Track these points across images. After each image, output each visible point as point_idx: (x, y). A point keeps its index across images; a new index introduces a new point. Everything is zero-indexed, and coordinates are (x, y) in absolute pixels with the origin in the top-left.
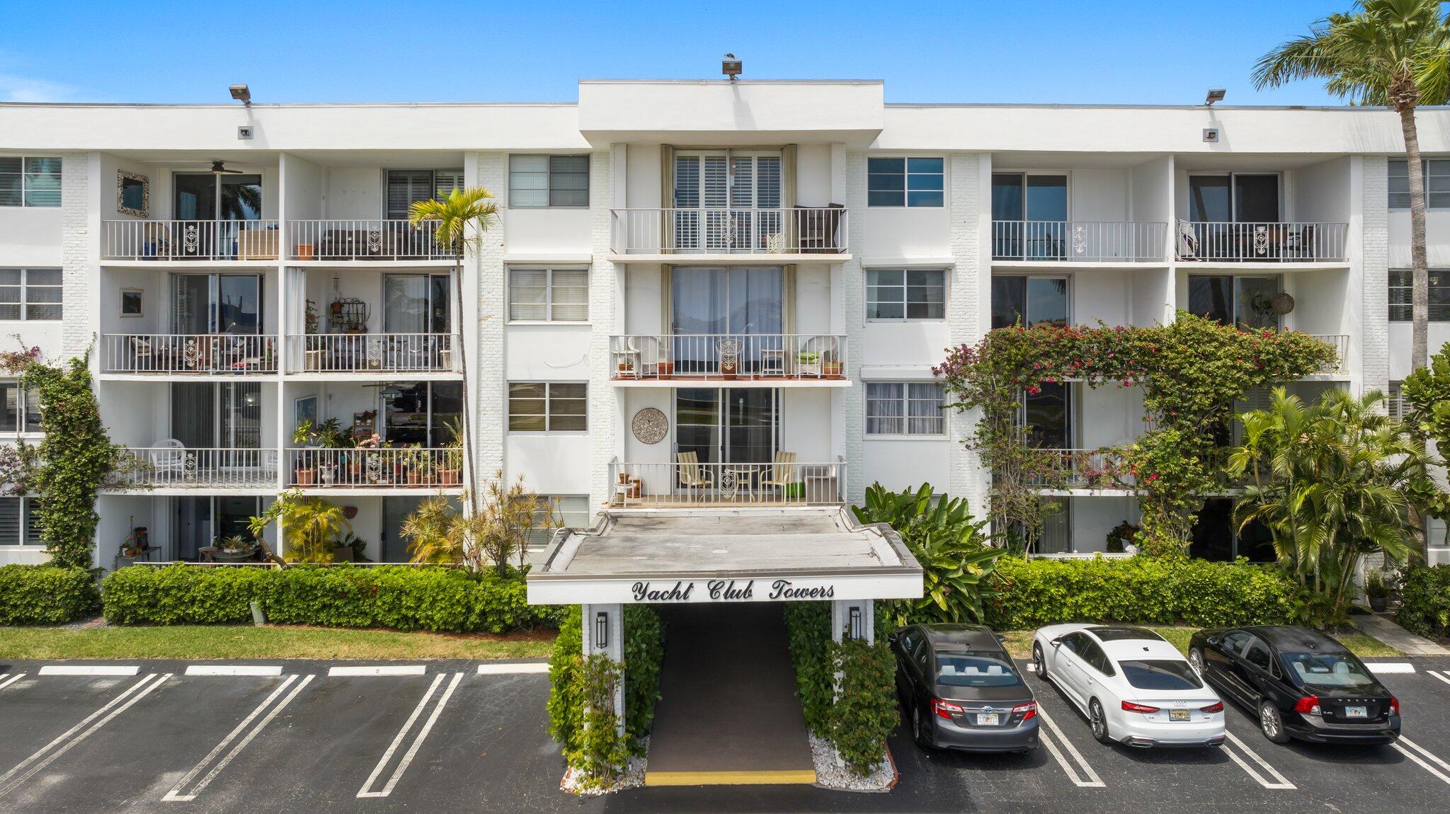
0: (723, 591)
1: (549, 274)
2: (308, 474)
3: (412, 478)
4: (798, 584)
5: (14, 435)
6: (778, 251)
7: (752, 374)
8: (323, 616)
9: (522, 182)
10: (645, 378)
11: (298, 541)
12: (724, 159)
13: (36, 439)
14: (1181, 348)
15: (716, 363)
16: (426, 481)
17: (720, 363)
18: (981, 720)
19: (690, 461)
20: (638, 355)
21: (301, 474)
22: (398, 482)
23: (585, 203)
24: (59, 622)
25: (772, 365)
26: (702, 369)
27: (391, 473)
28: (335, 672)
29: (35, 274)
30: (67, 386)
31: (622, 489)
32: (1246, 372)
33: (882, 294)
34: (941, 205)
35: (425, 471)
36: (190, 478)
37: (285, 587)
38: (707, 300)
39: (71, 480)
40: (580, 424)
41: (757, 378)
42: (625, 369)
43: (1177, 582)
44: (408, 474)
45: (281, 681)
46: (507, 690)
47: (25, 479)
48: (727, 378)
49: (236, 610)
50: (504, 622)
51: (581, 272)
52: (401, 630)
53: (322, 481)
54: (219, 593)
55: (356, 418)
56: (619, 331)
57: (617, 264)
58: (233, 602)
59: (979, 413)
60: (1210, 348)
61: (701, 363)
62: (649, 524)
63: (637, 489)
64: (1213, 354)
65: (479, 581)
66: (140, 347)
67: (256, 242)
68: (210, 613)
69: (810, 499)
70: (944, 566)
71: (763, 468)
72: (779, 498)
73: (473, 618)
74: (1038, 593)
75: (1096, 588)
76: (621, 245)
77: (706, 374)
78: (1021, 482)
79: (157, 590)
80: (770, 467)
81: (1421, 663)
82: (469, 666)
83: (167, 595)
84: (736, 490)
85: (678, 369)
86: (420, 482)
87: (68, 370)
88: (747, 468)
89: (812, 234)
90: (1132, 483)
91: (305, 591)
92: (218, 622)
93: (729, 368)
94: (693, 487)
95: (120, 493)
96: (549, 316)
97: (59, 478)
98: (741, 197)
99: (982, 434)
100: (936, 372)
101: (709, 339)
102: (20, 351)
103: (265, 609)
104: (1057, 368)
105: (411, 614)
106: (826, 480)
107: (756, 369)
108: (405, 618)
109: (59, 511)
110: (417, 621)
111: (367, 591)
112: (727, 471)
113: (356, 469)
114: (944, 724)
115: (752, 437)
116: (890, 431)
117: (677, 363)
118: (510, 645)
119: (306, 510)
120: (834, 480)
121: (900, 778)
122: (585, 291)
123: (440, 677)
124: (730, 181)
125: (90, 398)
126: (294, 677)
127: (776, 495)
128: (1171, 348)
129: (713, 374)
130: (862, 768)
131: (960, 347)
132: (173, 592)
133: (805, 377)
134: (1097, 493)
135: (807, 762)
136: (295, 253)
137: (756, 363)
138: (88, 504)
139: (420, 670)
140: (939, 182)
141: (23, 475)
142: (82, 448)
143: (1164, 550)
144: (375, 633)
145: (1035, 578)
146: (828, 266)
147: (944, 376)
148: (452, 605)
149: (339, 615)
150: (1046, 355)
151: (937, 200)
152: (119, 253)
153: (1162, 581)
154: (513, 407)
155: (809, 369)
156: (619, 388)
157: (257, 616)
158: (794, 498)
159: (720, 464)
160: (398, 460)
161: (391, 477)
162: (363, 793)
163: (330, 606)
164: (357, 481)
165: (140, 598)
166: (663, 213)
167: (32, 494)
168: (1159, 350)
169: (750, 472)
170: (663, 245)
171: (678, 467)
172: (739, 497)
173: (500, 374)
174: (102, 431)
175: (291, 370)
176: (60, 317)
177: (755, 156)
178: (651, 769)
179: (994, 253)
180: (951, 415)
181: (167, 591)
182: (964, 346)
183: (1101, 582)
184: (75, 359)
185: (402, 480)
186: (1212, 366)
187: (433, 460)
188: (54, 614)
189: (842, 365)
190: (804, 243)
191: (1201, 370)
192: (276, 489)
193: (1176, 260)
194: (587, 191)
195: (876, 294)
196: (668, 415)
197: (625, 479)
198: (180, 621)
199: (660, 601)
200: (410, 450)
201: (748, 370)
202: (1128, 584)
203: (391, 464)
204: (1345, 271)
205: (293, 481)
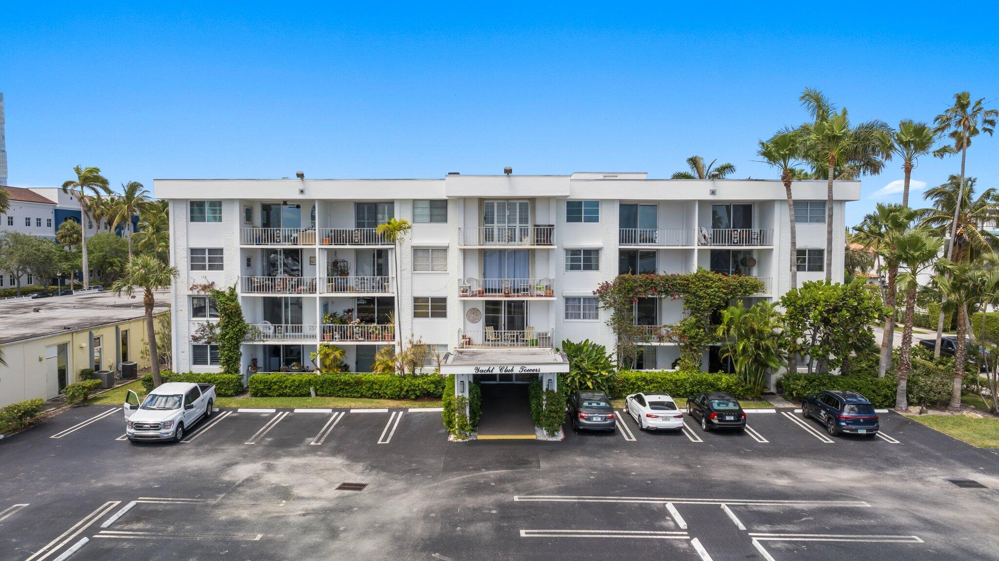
0: (504, 370)
1: (430, 251)
2: (330, 335)
3: (373, 337)
4: (528, 367)
5: (205, 319)
6: (527, 244)
7: (516, 294)
8: (340, 393)
9: (418, 211)
10: (472, 296)
11: (328, 362)
12: (505, 203)
13: (215, 321)
14: (697, 283)
15: (502, 290)
16: (379, 339)
17: (503, 290)
18: (594, 419)
19: (490, 330)
20: (470, 287)
21: (327, 336)
22: (368, 339)
23: (446, 221)
24: (231, 396)
25: (524, 290)
26: (496, 292)
27: (365, 335)
28: (352, 411)
29: (212, 251)
30: (228, 299)
31: (463, 341)
32: (725, 294)
33: (572, 260)
34: (598, 222)
35: (379, 334)
36: (280, 337)
37: (325, 381)
38: (498, 265)
39: (232, 338)
40: (444, 315)
41: (518, 296)
42: (464, 291)
43: (691, 380)
44: (372, 336)
45: (333, 414)
46: (422, 416)
47: (211, 337)
48: (506, 296)
49: (303, 391)
50: (416, 394)
51: (444, 250)
52: (373, 398)
53: (336, 339)
54: (297, 384)
55: (345, 312)
56: (461, 277)
57: (460, 249)
58: (303, 387)
59: (612, 311)
60: (709, 284)
61: (495, 290)
62: (475, 354)
63: (469, 342)
64: (710, 286)
65: (405, 379)
66: (254, 282)
67: (306, 238)
68: (293, 392)
69: (540, 346)
70: (592, 371)
71: (520, 333)
72: (527, 345)
73: (403, 393)
74: (633, 384)
75: (658, 382)
76: (462, 242)
77: (497, 294)
78: (629, 339)
79: (271, 383)
80: (523, 332)
81: (779, 410)
82: (406, 409)
83: (275, 385)
84: (509, 342)
85: (486, 292)
86: (377, 339)
87: (227, 292)
88: (514, 333)
89: (541, 237)
90: (677, 340)
91: (333, 383)
92: (296, 396)
93: (507, 292)
94: (492, 341)
95: (251, 343)
96: (430, 269)
97: (227, 337)
98: (511, 220)
99: (613, 319)
100: (595, 293)
101: (499, 280)
102: (207, 284)
103: (316, 390)
104: (645, 291)
105: (377, 392)
106: (546, 338)
107: (518, 292)
108: (375, 393)
109: (227, 350)
110: (379, 394)
111: (359, 383)
112: (506, 334)
113: (350, 334)
114: (582, 420)
115: (516, 320)
116: (575, 318)
117: (486, 289)
118: (418, 403)
119: (329, 351)
120: (549, 338)
121: (565, 438)
122: (446, 258)
123: (394, 413)
124: (507, 213)
125: (238, 304)
126: (337, 413)
127: (526, 343)
128: (693, 283)
129: (500, 294)
130: (552, 434)
131: (605, 283)
132: (278, 383)
133: (538, 296)
134: (662, 344)
135: (534, 433)
136: (322, 242)
137: (518, 290)
138: (238, 348)
139: (386, 411)
140: (597, 212)
141: (210, 335)
142: (236, 325)
143: (688, 367)
144: (363, 399)
145: (632, 378)
146: (549, 249)
147: (597, 295)
148: (395, 388)
149: (347, 392)
150: (641, 286)
151: (596, 220)
152: (247, 242)
153: (685, 380)
154: (415, 307)
155: (539, 292)
156: (461, 300)
157: (313, 393)
158: (533, 345)
159: (503, 331)
160: (368, 329)
161: (365, 337)
162: (379, 442)
163: (343, 389)
164: (350, 338)
165: (264, 386)
166: (479, 229)
167: (213, 344)
168: (688, 284)
169: (515, 334)
170: (479, 242)
171: (486, 333)
172: (511, 345)
173: (410, 294)
174: (243, 317)
175: (321, 291)
176: (222, 269)
177: (518, 202)
178: (479, 434)
179: (620, 242)
180: (601, 312)
181: (275, 383)
182: (607, 282)
183: (660, 380)
184: (230, 287)
185: (369, 338)
186: (709, 291)
187: (382, 329)
188: (230, 392)
189: (553, 291)
190: (537, 241)
191: (705, 293)
192: (317, 342)
193: (698, 245)
194: (446, 215)
195: (570, 260)
196: (481, 311)
197: (464, 337)
198: (280, 395)
199: (483, 373)
200: (372, 325)
201: (514, 292)
202: (671, 381)
203: (365, 332)
204: (772, 250)
205: (323, 339)
